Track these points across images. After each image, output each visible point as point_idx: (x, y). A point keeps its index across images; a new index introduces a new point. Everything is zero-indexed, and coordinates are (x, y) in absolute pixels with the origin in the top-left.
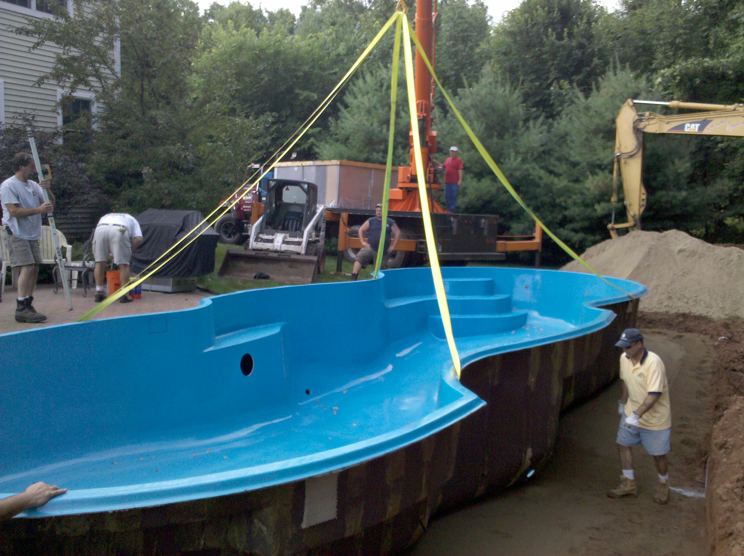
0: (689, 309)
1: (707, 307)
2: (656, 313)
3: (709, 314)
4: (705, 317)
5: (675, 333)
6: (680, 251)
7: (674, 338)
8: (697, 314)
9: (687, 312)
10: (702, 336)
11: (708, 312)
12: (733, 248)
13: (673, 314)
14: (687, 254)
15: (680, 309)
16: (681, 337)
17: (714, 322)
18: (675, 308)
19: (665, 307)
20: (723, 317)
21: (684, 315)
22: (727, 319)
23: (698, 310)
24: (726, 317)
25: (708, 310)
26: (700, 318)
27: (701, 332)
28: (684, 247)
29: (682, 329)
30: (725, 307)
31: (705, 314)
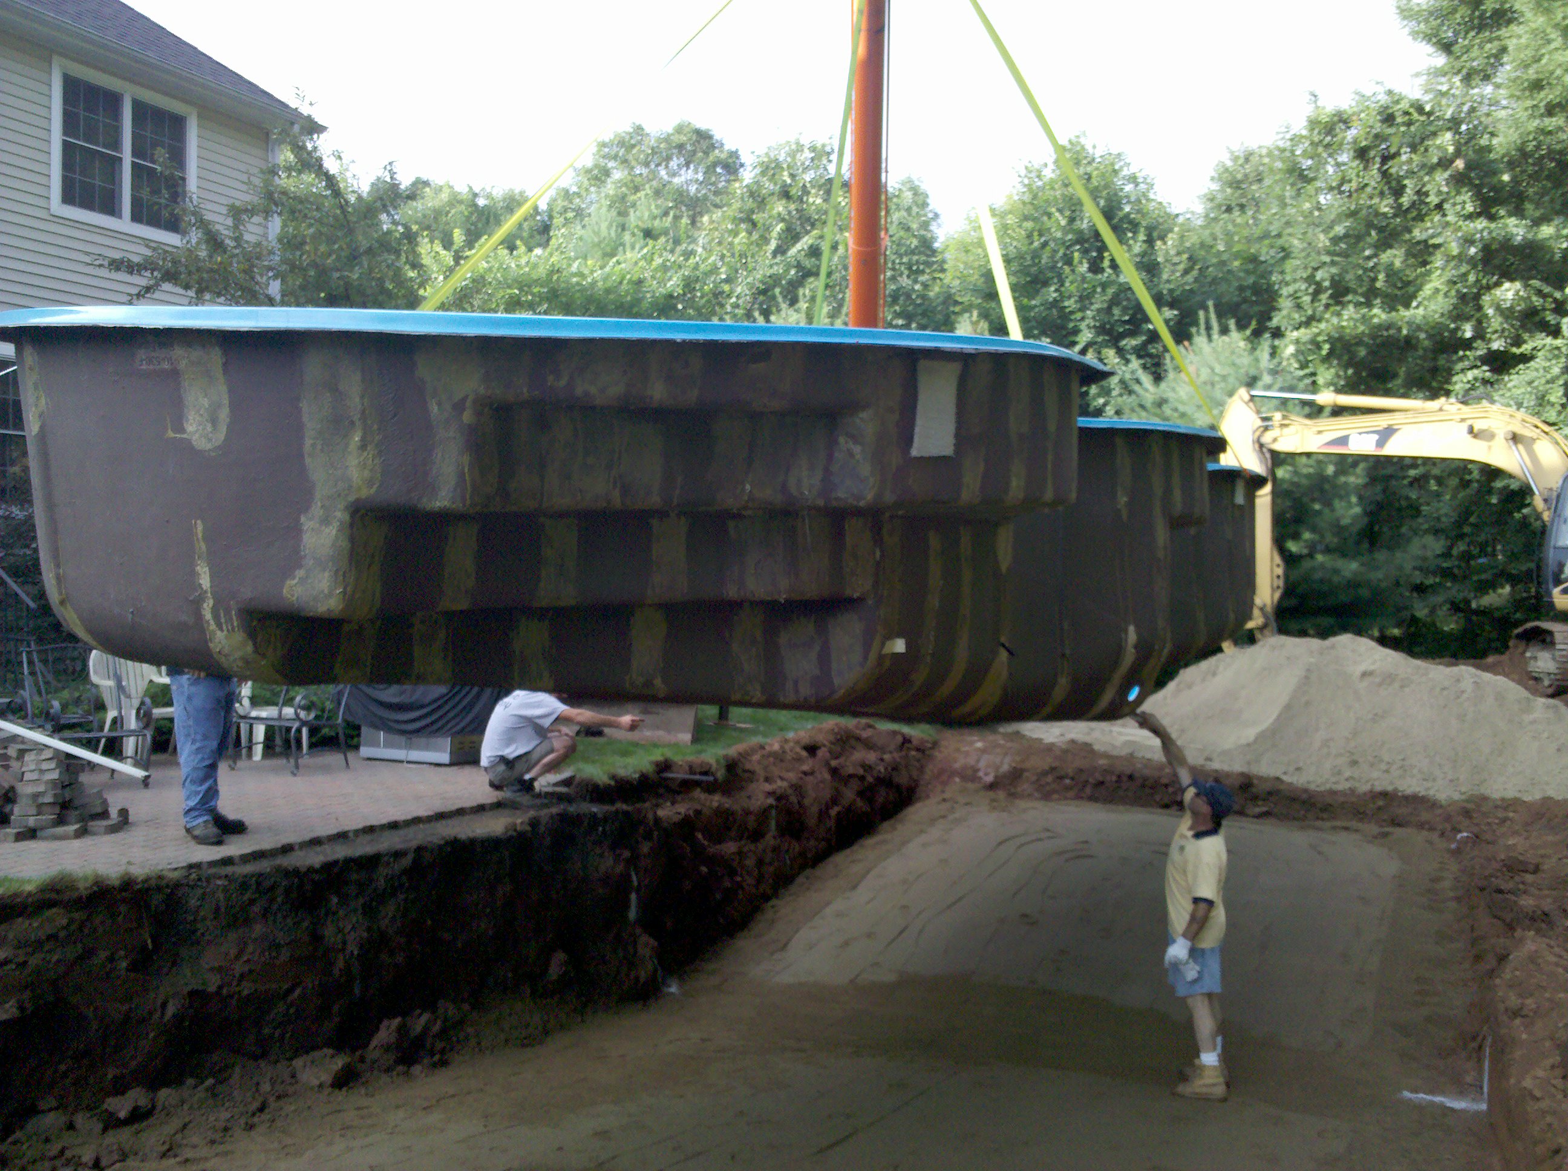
0: (1391, 783)
1: (1425, 780)
2: (1333, 793)
3: (1431, 793)
4: (1423, 797)
5: (1374, 829)
6: (1365, 674)
7: (1375, 837)
8: (1409, 791)
9: (1390, 788)
10: (1425, 833)
11: (1428, 789)
12: (1463, 668)
13: (1365, 794)
14: (1378, 680)
15: (1376, 783)
16: (1385, 835)
17: (1441, 806)
18: (1367, 781)
19: (1347, 780)
20: (1456, 796)
21: (1384, 794)
22: (1467, 801)
23: (1410, 786)
24: (1463, 797)
25: (1430, 784)
26: (1416, 801)
27: (1421, 826)
28: (1372, 668)
29: (1384, 821)
30: (1458, 779)
31: (1423, 793)
